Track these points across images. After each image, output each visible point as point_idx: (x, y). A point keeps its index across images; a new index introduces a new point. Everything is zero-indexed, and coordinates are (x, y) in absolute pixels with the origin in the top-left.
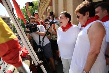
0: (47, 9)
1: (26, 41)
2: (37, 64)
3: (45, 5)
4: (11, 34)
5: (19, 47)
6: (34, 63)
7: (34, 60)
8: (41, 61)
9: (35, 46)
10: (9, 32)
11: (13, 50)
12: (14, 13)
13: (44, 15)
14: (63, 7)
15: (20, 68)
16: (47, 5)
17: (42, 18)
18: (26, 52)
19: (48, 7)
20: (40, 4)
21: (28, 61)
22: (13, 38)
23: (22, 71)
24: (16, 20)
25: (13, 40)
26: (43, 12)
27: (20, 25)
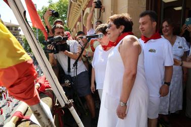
0: (83, 12)
1: (46, 66)
2: (63, 105)
3: (80, 6)
5: (35, 75)
6: (58, 102)
7: (58, 98)
8: (71, 101)
9: (62, 75)
10: (19, 50)
11: (25, 78)
12: (26, 20)
13: (78, 23)
14: (112, 10)
15: (35, 107)
16: (83, 6)
17: (75, 27)
18: (46, 85)
19: (85, 9)
20: (71, 3)
21: (50, 99)
22: (26, 60)
23: (39, 111)
25: (25, 63)
26: (77, 18)
27: (37, 39)
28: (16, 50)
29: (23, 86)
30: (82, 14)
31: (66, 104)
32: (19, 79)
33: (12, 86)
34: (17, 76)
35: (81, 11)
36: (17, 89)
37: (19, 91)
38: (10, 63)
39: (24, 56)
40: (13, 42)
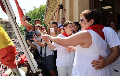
0: (54, 14)
2: (34, 72)
3: (52, 10)
4: (10, 42)
6: (32, 71)
7: (32, 68)
8: (40, 70)
9: (37, 55)
10: (8, 40)
11: (10, 54)
13: (51, 21)
14: (69, 14)
16: (54, 11)
17: (49, 23)
19: (55, 12)
20: (47, 9)
21: (26, 68)
23: (16, 72)
24: (18, 28)
25: (11, 47)
26: (51, 18)
28: (7, 40)
29: (9, 58)
30: (53, 16)
31: (36, 72)
32: (7, 54)
33: (3, 58)
34: (6, 53)
35: (53, 14)
36: (5, 59)
37: (6, 61)
38: (3, 46)
39: (10, 43)
40: (6, 36)
